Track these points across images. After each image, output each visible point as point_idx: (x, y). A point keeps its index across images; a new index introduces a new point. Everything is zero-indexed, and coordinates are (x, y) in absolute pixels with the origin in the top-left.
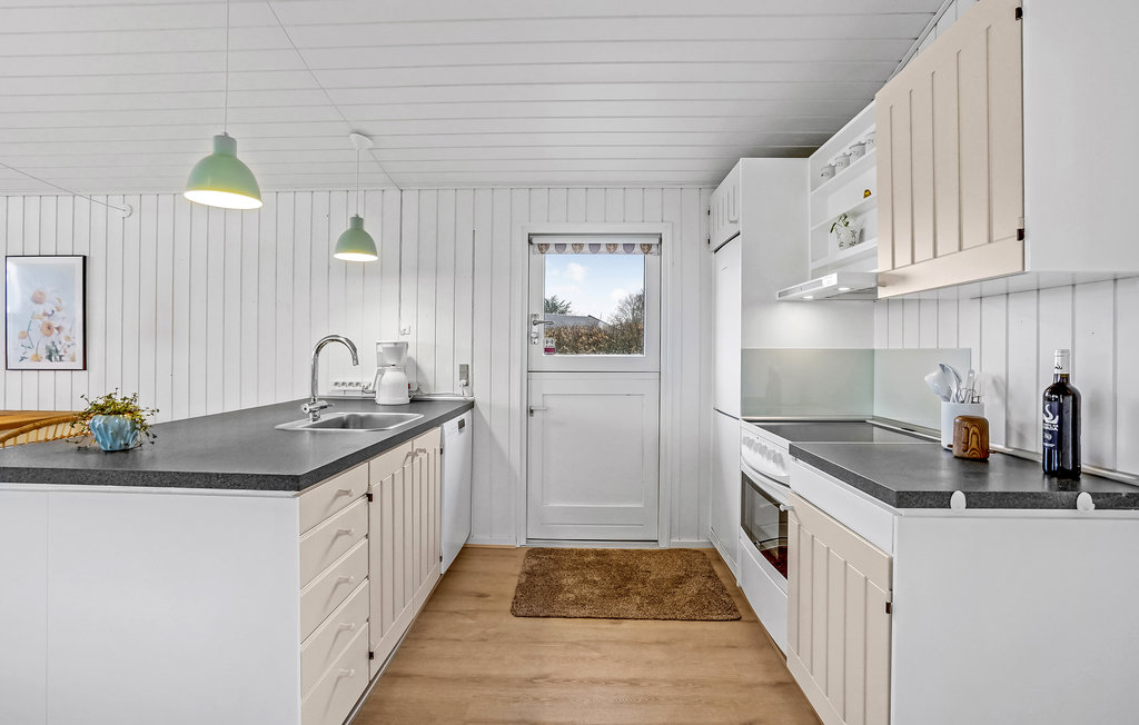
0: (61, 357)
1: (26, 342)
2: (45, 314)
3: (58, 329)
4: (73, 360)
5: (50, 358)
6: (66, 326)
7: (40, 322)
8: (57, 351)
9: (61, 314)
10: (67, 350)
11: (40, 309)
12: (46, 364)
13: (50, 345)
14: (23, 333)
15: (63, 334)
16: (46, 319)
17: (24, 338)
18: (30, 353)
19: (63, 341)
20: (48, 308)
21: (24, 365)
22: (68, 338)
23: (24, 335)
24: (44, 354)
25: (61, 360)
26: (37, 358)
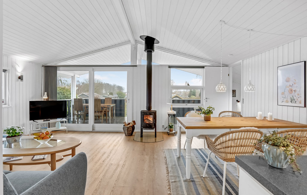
0: (295, 101)
1: (284, 96)
2: (290, 86)
3: (294, 91)
4: (300, 103)
5: (291, 102)
6: (298, 90)
7: (288, 89)
8: (294, 99)
9: (295, 85)
10: (298, 99)
11: (288, 84)
12: (290, 104)
13: (291, 97)
14: (282, 93)
15: (296, 93)
16: (290, 87)
17: (283, 94)
18: (285, 100)
19: (297, 96)
20: (291, 83)
21: (283, 104)
22: (298, 95)
23: (283, 93)
24: (290, 100)
25: (295, 103)
26: (287, 102)
